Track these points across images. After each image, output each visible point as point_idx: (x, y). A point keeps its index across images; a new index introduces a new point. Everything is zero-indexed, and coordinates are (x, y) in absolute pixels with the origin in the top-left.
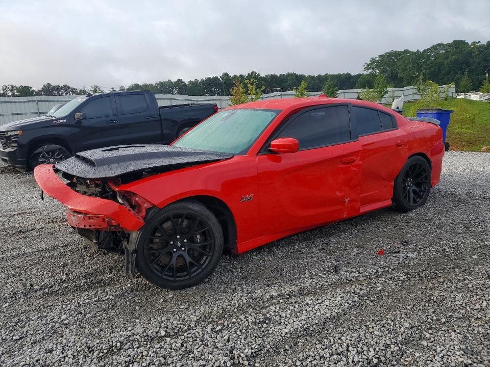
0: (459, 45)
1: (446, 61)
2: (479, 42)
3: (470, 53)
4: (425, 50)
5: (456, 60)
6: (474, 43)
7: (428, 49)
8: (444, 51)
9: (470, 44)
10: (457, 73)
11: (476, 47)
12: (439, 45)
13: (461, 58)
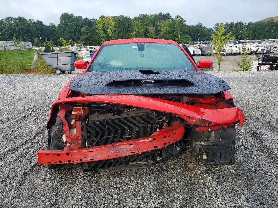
0: (21, 20)
1: (16, 28)
2: (33, 20)
3: (29, 25)
4: (2, 20)
5: (22, 28)
6: (30, 20)
7: (4, 19)
8: (14, 22)
9: (28, 20)
10: (24, 36)
11: (31, 22)
12: (10, 18)
13: (25, 27)
